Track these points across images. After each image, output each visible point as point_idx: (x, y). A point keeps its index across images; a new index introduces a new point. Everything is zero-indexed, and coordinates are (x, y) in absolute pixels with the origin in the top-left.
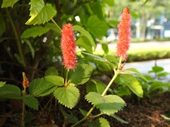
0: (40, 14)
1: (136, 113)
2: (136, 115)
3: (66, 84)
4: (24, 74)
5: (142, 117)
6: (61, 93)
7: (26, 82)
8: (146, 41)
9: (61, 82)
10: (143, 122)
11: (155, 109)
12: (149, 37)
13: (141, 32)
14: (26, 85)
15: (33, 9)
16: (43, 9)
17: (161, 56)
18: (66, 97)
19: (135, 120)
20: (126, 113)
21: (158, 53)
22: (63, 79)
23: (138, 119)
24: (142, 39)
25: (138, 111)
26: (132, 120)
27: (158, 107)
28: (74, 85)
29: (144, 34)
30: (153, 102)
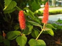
0: (9, 5)
1: (51, 40)
2: (51, 41)
3: (22, 34)
4: (3, 31)
5: (53, 42)
6: (19, 40)
7: (4, 35)
8: (56, 7)
9: (20, 33)
10: (54, 44)
11: (59, 38)
12: (57, 5)
13: (54, 3)
14: (4, 36)
15: (6, 4)
16: (11, 3)
17: (61, 12)
18: (21, 41)
19: (51, 43)
20: (47, 40)
21: (60, 11)
22: (20, 32)
23: (52, 43)
24: (54, 6)
25: (52, 39)
26: (49, 43)
27: (60, 37)
28: (25, 35)
29: (55, 4)
30: (58, 35)
